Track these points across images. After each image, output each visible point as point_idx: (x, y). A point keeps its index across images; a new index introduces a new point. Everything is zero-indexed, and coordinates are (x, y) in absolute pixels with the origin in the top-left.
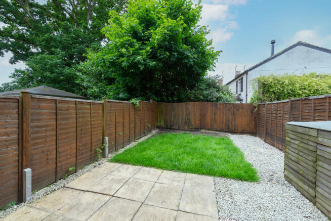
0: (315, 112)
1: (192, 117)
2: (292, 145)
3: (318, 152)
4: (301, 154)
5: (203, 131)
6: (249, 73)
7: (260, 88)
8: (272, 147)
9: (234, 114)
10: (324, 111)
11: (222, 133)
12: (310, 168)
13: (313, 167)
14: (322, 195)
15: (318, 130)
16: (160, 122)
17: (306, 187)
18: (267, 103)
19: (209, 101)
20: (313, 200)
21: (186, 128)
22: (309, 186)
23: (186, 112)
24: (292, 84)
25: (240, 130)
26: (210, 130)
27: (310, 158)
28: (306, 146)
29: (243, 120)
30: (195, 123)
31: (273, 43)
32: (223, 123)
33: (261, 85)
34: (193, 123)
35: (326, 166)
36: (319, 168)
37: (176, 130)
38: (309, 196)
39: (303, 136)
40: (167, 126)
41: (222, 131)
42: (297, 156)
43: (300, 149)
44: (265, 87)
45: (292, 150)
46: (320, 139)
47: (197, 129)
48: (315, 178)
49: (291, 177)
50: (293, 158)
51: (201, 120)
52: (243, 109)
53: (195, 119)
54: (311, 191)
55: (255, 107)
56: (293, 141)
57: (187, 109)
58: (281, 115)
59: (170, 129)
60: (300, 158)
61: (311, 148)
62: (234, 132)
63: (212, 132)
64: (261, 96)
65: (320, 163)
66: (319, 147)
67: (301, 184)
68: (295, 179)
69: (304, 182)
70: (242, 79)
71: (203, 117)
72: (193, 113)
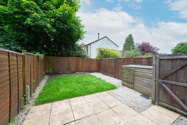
0: (123, 62)
1: (71, 66)
2: (125, 73)
3: (135, 74)
4: (128, 75)
5: (77, 73)
6: (91, 45)
7: (100, 52)
8: (107, 76)
9: (91, 64)
10: (126, 62)
11: (86, 73)
12: (132, 79)
13: (133, 79)
14: (136, 86)
15: (135, 67)
16: (49, 70)
17: (130, 85)
18: (104, 59)
19: (80, 57)
20: (133, 88)
21: (68, 72)
22: (132, 85)
23: (68, 62)
24: (109, 52)
25: (93, 71)
26: (81, 72)
27: (132, 76)
28: (130, 73)
29: (94, 66)
30: (73, 69)
31: (99, 34)
32: (86, 68)
33: (100, 51)
34: (72, 69)
35: (137, 77)
36: (135, 78)
37: (62, 74)
38: (131, 88)
39: (129, 70)
40: (55, 72)
41: (86, 72)
42: (127, 76)
43: (128, 74)
44: (102, 53)
45: (125, 75)
46: (135, 70)
47: (74, 72)
48: (134, 82)
49: (125, 83)
50: (125, 77)
51: (76, 67)
52: (94, 61)
53: (73, 67)
54: (132, 86)
55: (98, 60)
56: (125, 72)
57: (68, 61)
58: (110, 64)
59: (57, 74)
60: (128, 77)
61: (132, 73)
62: (91, 72)
63: (82, 73)
64: (100, 56)
65: (135, 77)
66: (135, 72)
67: (128, 85)
68: (126, 84)
69: (130, 84)
70: (88, 47)
71: (77, 65)
72: (72, 64)
